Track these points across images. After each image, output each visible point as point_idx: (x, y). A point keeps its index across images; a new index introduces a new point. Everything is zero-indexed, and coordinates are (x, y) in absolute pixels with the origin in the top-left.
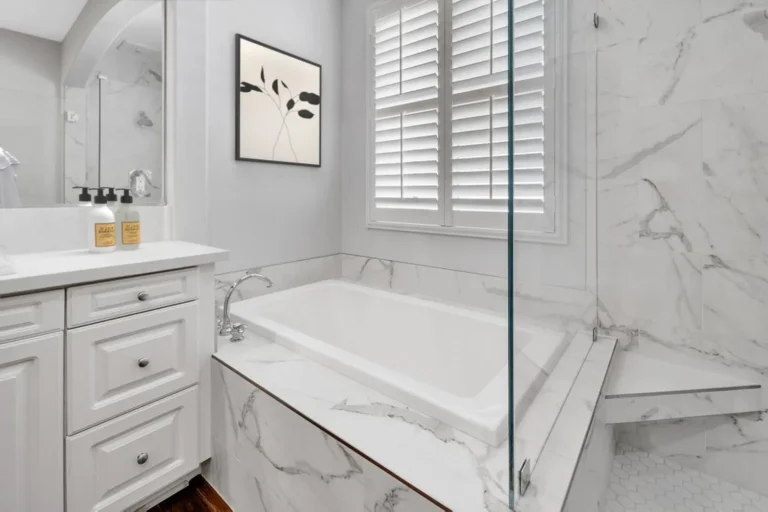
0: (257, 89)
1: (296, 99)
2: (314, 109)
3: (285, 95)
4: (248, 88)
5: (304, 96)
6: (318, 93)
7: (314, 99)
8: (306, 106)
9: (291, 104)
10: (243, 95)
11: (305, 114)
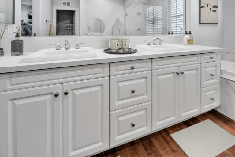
0: (204, 7)
1: (212, 8)
2: (216, 9)
3: (209, 7)
4: (203, 7)
5: (214, 7)
6: (217, 5)
7: (216, 7)
8: (214, 9)
9: (211, 9)
10: (201, 9)
11: (214, 11)
